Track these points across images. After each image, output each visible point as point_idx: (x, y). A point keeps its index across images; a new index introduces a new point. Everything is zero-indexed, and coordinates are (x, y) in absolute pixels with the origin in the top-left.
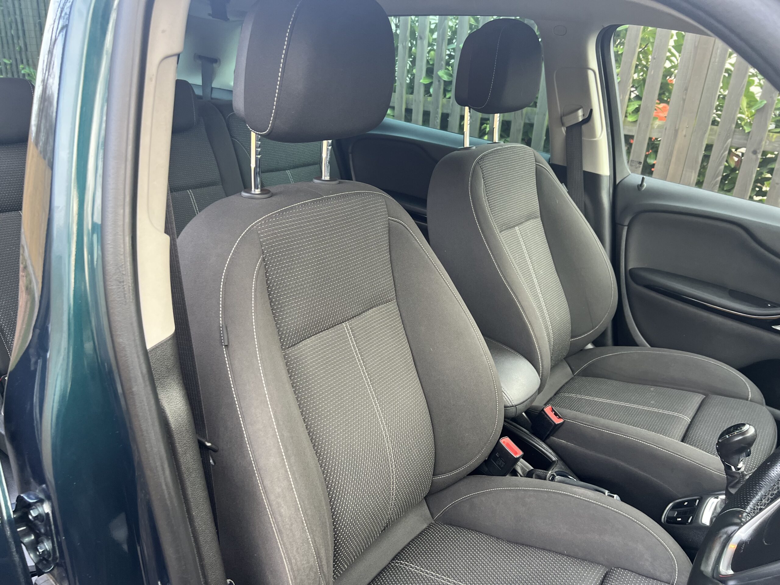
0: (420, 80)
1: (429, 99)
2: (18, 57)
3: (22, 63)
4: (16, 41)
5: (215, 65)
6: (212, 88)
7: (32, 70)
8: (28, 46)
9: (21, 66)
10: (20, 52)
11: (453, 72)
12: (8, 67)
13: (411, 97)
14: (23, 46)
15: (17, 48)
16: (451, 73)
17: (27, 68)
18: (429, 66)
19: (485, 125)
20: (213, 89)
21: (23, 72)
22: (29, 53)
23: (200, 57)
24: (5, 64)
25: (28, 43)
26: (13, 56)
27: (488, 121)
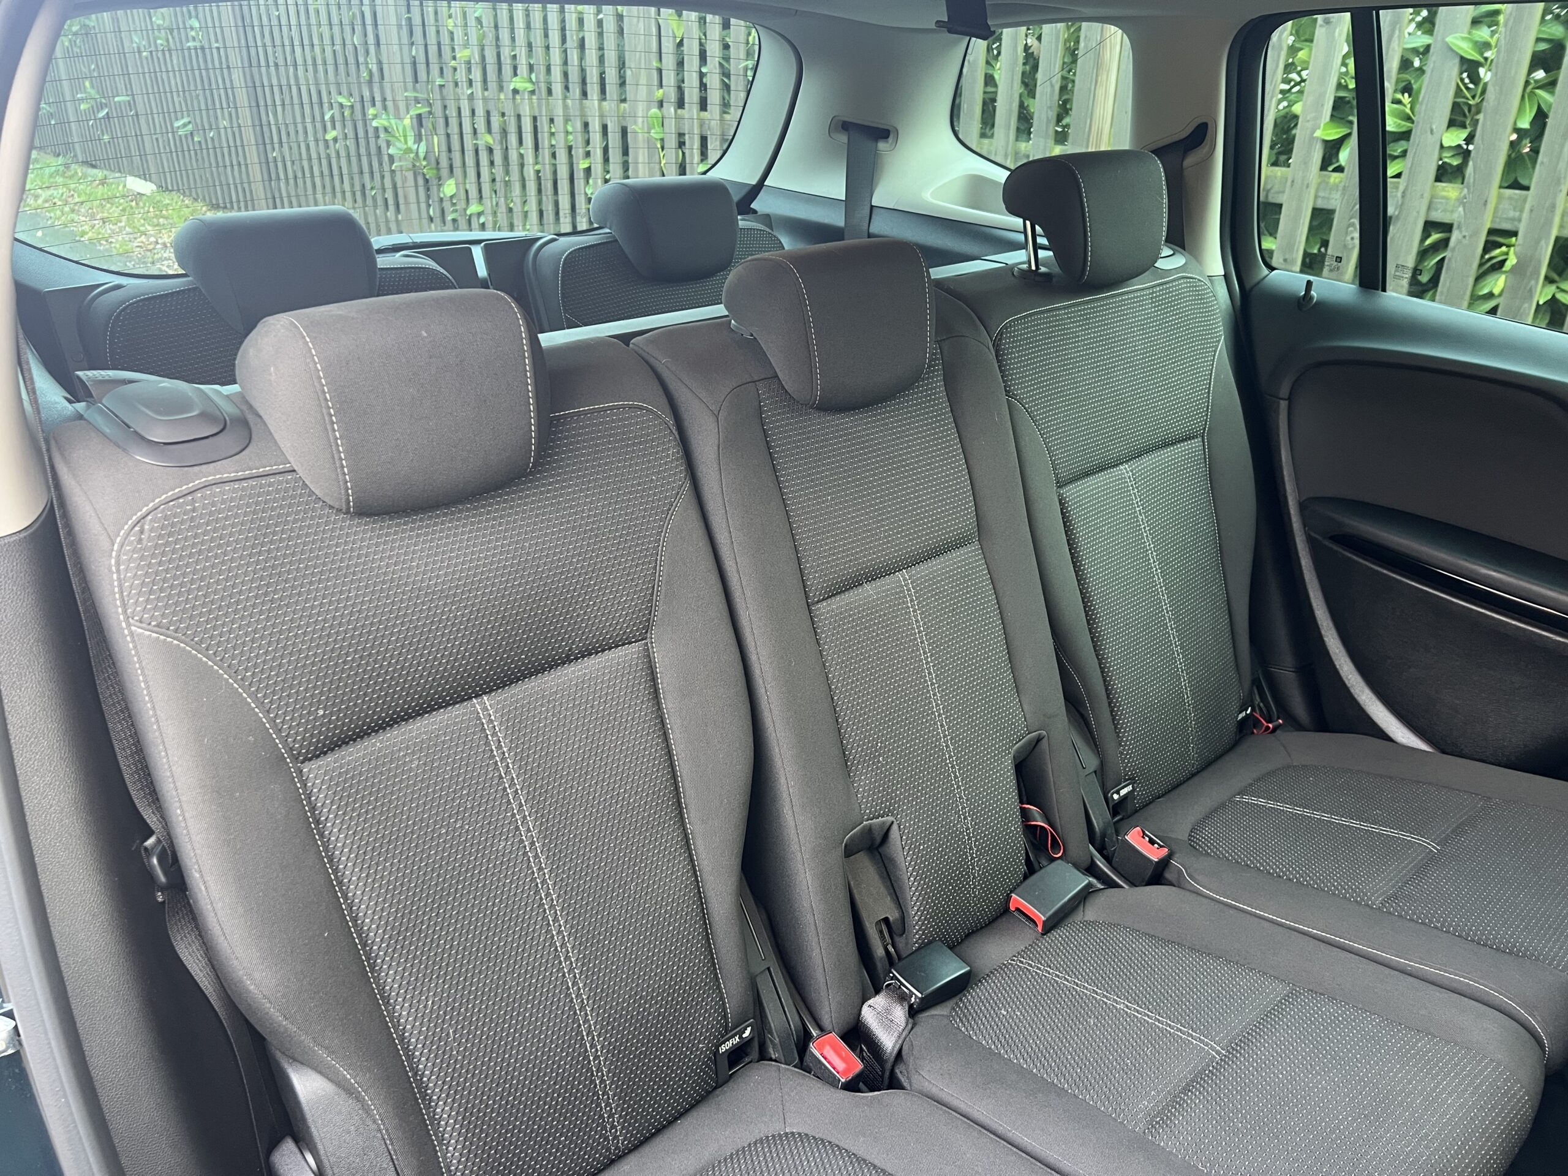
0: (1313, 131)
1: (1335, 177)
2: (366, 94)
3: (374, 105)
4: (361, 59)
5: (882, 145)
6: (872, 207)
7: (393, 122)
8: (385, 67)
9: (371, 111)
10: (370, 82)
11: (1412, 109)
12: (347, 113)
13: (1279, 174)
14: (375, 68)
15: (365, 74)
16: (1408, 111)
17: (384, 116)
18: (1342, 94)
19: (1504, 249)
20: (875, 211)
21: (375, 124)
22: (387, 87)
23: (846, 127)
24: (341, 105)
25: (385, 60)
26: (356, 93)
27: (1514, 239)
